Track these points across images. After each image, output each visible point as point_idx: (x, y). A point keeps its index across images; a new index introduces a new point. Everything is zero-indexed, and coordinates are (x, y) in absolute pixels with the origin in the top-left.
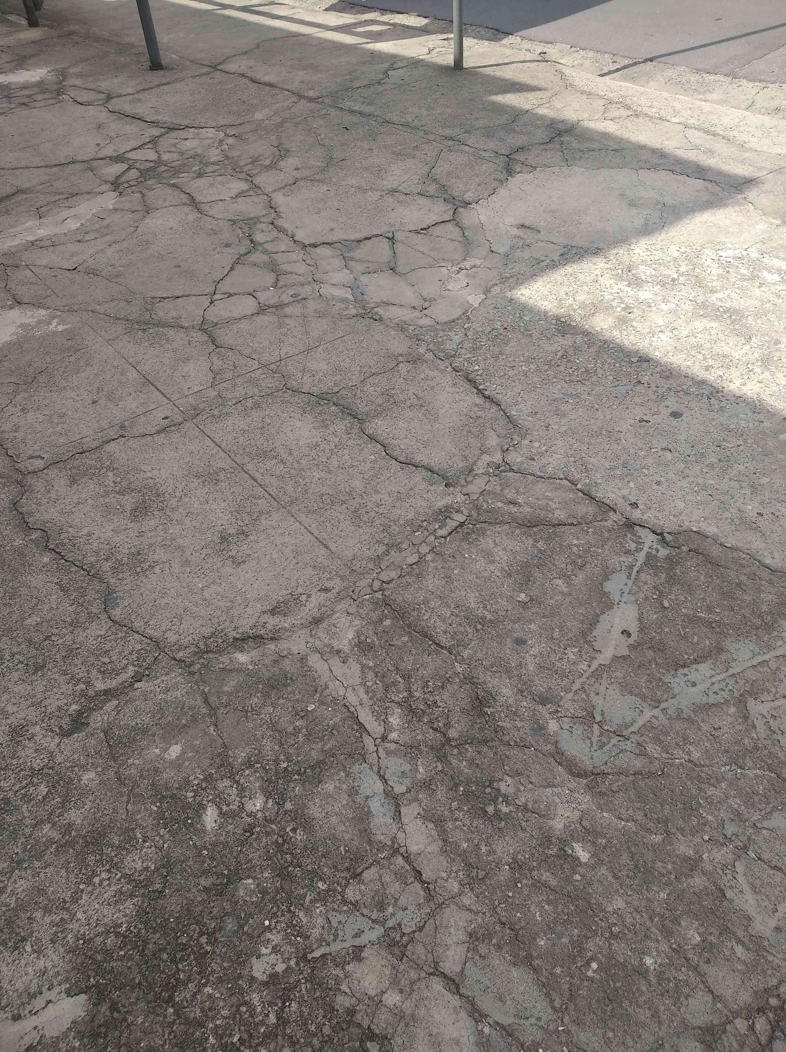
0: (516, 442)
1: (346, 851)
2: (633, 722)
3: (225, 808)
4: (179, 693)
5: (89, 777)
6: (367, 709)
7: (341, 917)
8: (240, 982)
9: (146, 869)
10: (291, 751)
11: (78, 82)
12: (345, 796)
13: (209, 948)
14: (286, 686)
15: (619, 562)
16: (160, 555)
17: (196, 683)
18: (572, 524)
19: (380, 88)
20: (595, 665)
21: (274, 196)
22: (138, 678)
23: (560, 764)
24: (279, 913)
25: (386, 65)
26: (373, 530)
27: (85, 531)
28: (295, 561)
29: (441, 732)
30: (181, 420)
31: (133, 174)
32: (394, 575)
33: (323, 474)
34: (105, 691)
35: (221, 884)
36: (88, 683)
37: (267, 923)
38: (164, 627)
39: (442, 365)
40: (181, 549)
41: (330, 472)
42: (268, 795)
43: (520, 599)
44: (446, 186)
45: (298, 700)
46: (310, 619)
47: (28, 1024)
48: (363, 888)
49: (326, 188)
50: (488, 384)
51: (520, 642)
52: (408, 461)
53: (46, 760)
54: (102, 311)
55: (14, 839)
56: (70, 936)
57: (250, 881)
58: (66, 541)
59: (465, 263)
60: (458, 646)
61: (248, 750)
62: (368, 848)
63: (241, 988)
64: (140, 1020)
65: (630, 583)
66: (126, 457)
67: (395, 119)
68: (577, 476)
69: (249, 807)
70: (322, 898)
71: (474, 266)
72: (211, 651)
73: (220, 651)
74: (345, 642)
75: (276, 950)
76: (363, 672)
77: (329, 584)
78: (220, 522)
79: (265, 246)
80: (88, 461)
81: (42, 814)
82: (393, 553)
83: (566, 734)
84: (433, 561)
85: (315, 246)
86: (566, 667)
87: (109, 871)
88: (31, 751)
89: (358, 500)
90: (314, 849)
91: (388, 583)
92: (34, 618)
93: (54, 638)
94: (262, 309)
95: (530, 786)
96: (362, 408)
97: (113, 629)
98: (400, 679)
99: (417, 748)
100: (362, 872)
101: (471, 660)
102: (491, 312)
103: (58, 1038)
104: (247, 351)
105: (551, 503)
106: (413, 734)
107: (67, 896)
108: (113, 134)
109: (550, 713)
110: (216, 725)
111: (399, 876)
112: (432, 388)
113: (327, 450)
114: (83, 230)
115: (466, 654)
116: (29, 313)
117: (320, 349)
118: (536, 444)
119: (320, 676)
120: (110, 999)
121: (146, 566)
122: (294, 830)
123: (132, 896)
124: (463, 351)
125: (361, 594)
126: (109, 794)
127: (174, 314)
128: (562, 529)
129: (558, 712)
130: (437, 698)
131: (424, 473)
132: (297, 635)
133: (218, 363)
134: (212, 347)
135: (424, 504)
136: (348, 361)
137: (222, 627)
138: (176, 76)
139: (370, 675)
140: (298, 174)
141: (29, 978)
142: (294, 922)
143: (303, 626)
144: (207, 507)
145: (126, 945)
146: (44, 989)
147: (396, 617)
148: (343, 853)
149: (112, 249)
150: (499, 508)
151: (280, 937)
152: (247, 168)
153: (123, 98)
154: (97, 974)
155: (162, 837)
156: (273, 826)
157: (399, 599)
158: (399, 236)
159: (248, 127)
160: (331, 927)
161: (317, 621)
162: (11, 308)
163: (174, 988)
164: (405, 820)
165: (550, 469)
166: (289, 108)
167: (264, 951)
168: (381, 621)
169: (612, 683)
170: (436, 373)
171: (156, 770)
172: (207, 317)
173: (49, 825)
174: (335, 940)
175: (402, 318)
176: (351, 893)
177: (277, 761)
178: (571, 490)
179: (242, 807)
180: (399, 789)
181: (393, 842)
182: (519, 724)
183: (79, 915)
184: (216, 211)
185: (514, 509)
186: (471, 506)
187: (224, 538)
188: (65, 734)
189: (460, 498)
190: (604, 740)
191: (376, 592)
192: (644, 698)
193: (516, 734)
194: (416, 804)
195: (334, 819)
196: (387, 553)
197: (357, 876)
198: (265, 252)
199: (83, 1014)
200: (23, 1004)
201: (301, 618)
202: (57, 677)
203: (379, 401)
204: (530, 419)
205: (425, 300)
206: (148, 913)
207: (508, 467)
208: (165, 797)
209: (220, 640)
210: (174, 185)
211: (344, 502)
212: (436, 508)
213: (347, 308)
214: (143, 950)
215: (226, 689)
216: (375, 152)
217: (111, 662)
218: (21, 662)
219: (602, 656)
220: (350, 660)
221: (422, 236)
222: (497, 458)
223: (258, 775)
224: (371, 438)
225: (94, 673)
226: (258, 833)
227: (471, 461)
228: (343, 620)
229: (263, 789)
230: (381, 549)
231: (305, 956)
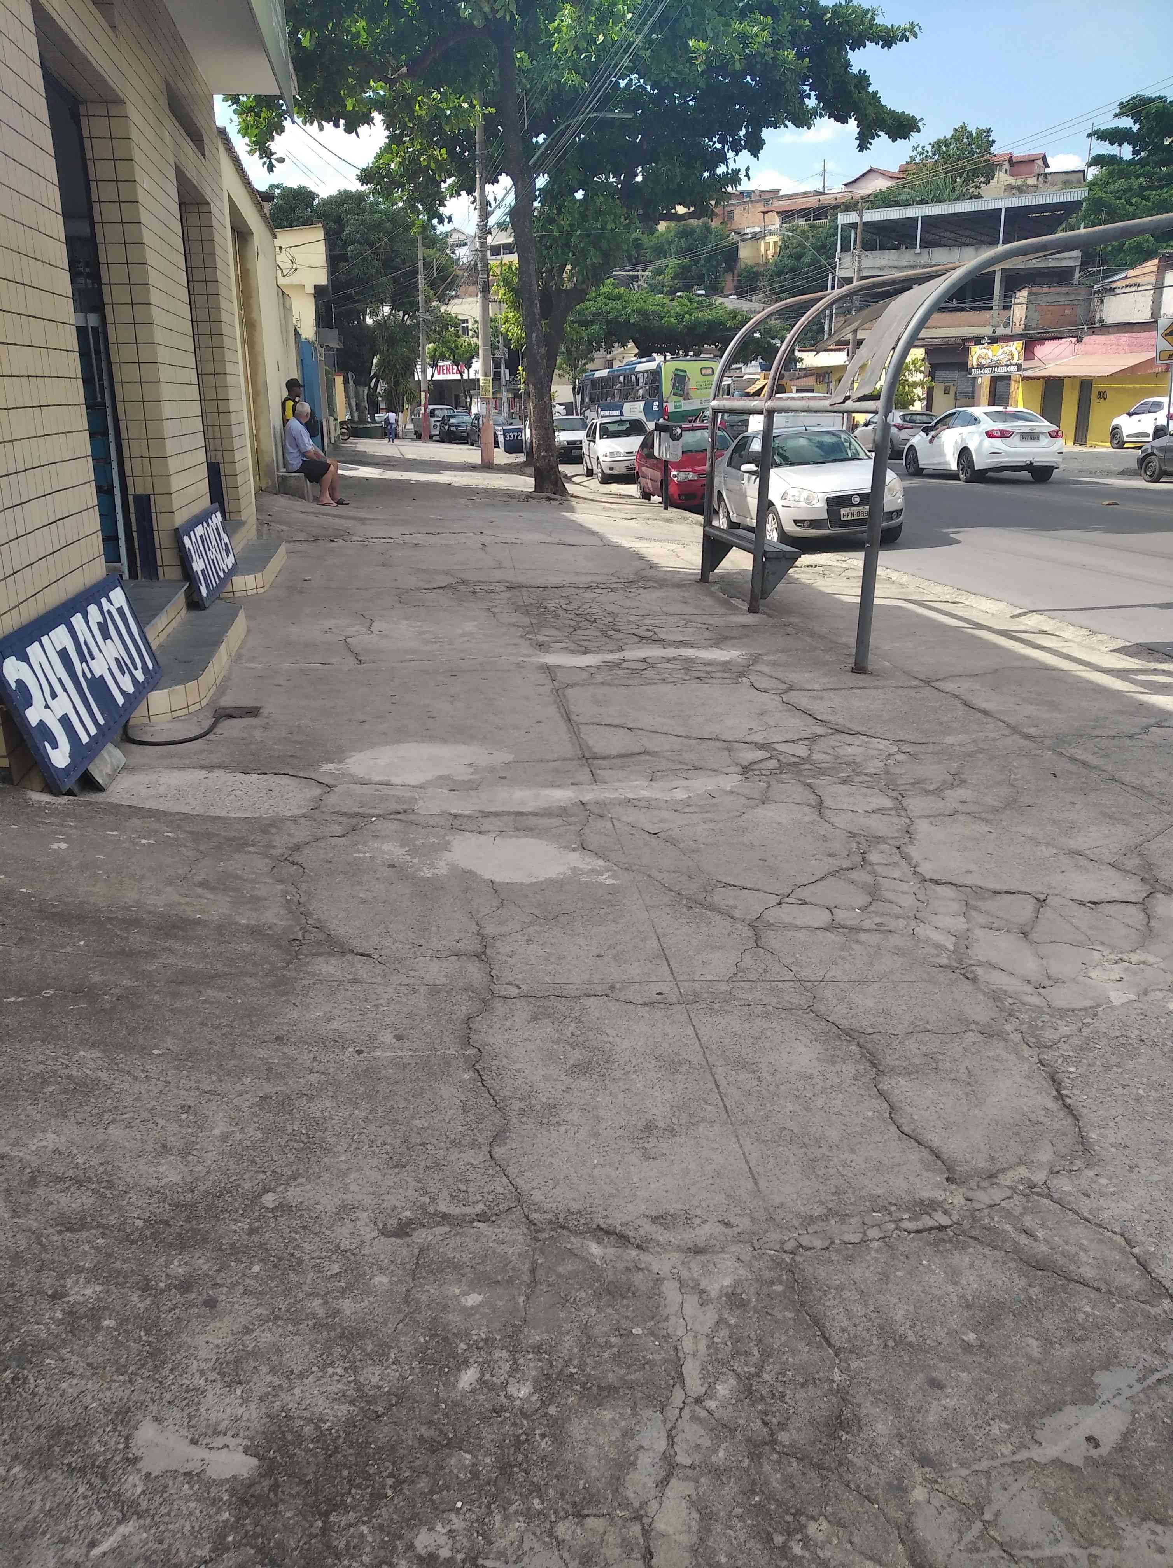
0: (1075, 1168)
1: (584, 1488)
2: (1037, 1546)
3: (487, 1376)
4: (511, 1251)
5: (381, 1280)
6: (698, 1363)
7: (537, 1545)
8: (398, 1542)
9: (379, 1388)
10: (588, 1361)
11: (766, 669)
12: (618, 1434)
13: (390, 1493)
14: (623, 1297)
15: (1138, 1358)
16: (575, 1116)
17: (534, 1250)
18: (1098, 1290)
19: (1128, 742)
20: (1023, 1455)
21: (917, 821)
22: (482, 1218)
23: (903, 1541)
24: (477, 1504)
25: (1153, 721)
26: (822, 1188)
27: (518, 1066)
28: (711, 1181)
29: (771, 1429)
30: (675, 1000)
31: (773, 764)
32: (818, 1243)
33: (797, 1108)
34: (445, 1214)
35: (439, 1442)
36: (434, 1200)
37: (459, 1504)
38: (534, 1184)
39: (1026, 1051)
40: (598, 1119)
41: (808, 1109)
42: (537, 1389)
43: (965, 1338)
44: (1154, 864)
45: (627, 1317)
46: (691, 1245)
47: (199, 1453)
48: (579, 1531)
49: (987, 829)
50: (1075, 1091)
51: (935, 1384)
52: (913, 1135)
53: (354, 1246)
54: (659, 879)
55: (286, 1296)
56: (278, 1403)
57: (468, 1456)
58: (494, 1068)
59: (1132, 954)
60: (851, 1352)
61: (545, 1336)
62: (610, 1497)
63: (395, 1547)
64: (289, 1514)
65: (1138, 1387)
66: (597, 1015)
67: (1127, 779)
68: (1140, 1238)
69: (512, 1389)
70: (529, 1515)
71: (1144, 963)
72: (567, 1228)
73: (576, 1233)
74: (717, 1286)
75: (451, 1534)
76: (718, 1323)
77: (733, 1220)
78: (653, 1111)
79: (876, 867)
80: (561, 1006)
81: (322, 1288)
82: (832, 1222)
83: (931, 1511)
84: (877, 1251)
85: (937, 883)
86: (979, 1438)
87: (345, 1369)
88: (348, 1231)
89: (824, 1150)
90: (552, 1465)
91: (807, 1249)
92: (423, 1121)
93: (429, 1147)
94: (832, 927)
95: (848, 1546)
96: (889, 1059)
97: (487, 1164)
98: (756, 1353)
99: (732, 1431)
100: (588, 1515)
101: (858, 1373)
102: (1133, 1017)
103: (214, 1481)
104: (788, 960)
105: (1082, 1254)
106: (735, 1414)
107: (298, 1369)
108: (772, 724)
109: (925, 1479)
110: (528, 1298)
111: (626, 1544)
112: (996, 1071)
113: (818, 1087)
114: (687, 803)
115: (855, 1364)
116: (587, 860)
117: (876, 986)
118: (1103, 1181)
119: (665, 1306)
120: (276, 1479)
121: (554, 1120)
122: (543, 1436)
123: (352, 1403)
124: (1066, 1046)
125: (767, 1246)
126: (389, 1304)
127: (731, 903)
128: (1080, 1287)
129: (936, 1482)
130: (788, 1392)
131: (925, 1153)
132: (668, 1256)
133: (748, 960)
134: (752, 944)
135: (905, 1186)
136: (904, 1007)
137: (594, 1209)
138: (877, 683)
139: (724, 1332)
140: (961, 807)
141: (224, 1416)
142: (486, 1520)
143: (679, 1249)
144: (649, 1091)
145: (318, 1442)
146: (229, 1433)
147: (793, 1287)
148: (581, 1487)
149: (705, 826)
150: (1003, 1231)
151: (463, 1525)
152: (903, 787)
153: (806, 693)
154: (279, 1450)
155: (412, 1368)
156: (525, 1422)
157: (809, 1271)
158: (1053, 901)
159: (930, 748)
160: (520, 1546)
161: (698, 1251)
162: (574, 850)
163: (335, 1507)
164: (668, 1492)
165: (1105, 1216)
166: (994, 740)
167: (439, 1527)
168: (772, 1283)
169: (1034, 1487)
170: (1012, 1057)
171: (445, 1308)
172: (765, 916)
173: (321, 1301)
174: (515, 1562)
175: (1005, 988)
176: (563, 1529)
177: (567, 1363)
178: (1122, 1251)
179: (505, 1385)
180: (683, 1459)
181: (641, 1507)
182: (874, 1469)
183: (296, 1391)
184: (841, 821)
185: (1024, 1240)
186: (968, 1214)
187: (649, 1128)
188: (385, 1233)
189: (959, 1200)
190: (980, 1544)
191: (785, 1252)
192: (1070, 1526)
193: (864, 1477)
194: (692, 1484)
195: (592, 1450)
196: (825, 1218)
197: (581, 1516)
198: (874, 873)
199: (246, 1475)
200: (206, 1434)
201: (682, 1239)
202: (410, 1180)
203: (917, 1061)
204: (1113, 1150)
205: (1049, 978)
206: (355, 1426)
207: (1046, 1191)
208: (436, 1335)
209: (583, 1221)
210: (809, 785)
211: (805, 1145)
212: (917, 1196)
213: (938, 956)
214: (330, 1456)
215: (560, 1269)
216: (1078, 807)
217: (467, 1192)
218: (387, 1153)
219: (1040, 1450)
220: (711, 1306)
221: (1088, 910)
222: (1039, 1177)
223: (540, 1364)
224: (881, 1093)
225: (445, 1194)
226: (506, 1418)
227: (998, 1166)
228: (729, 1263)
229: (536, 1381)
230: (818, 1211)
231: (475, 1558)
